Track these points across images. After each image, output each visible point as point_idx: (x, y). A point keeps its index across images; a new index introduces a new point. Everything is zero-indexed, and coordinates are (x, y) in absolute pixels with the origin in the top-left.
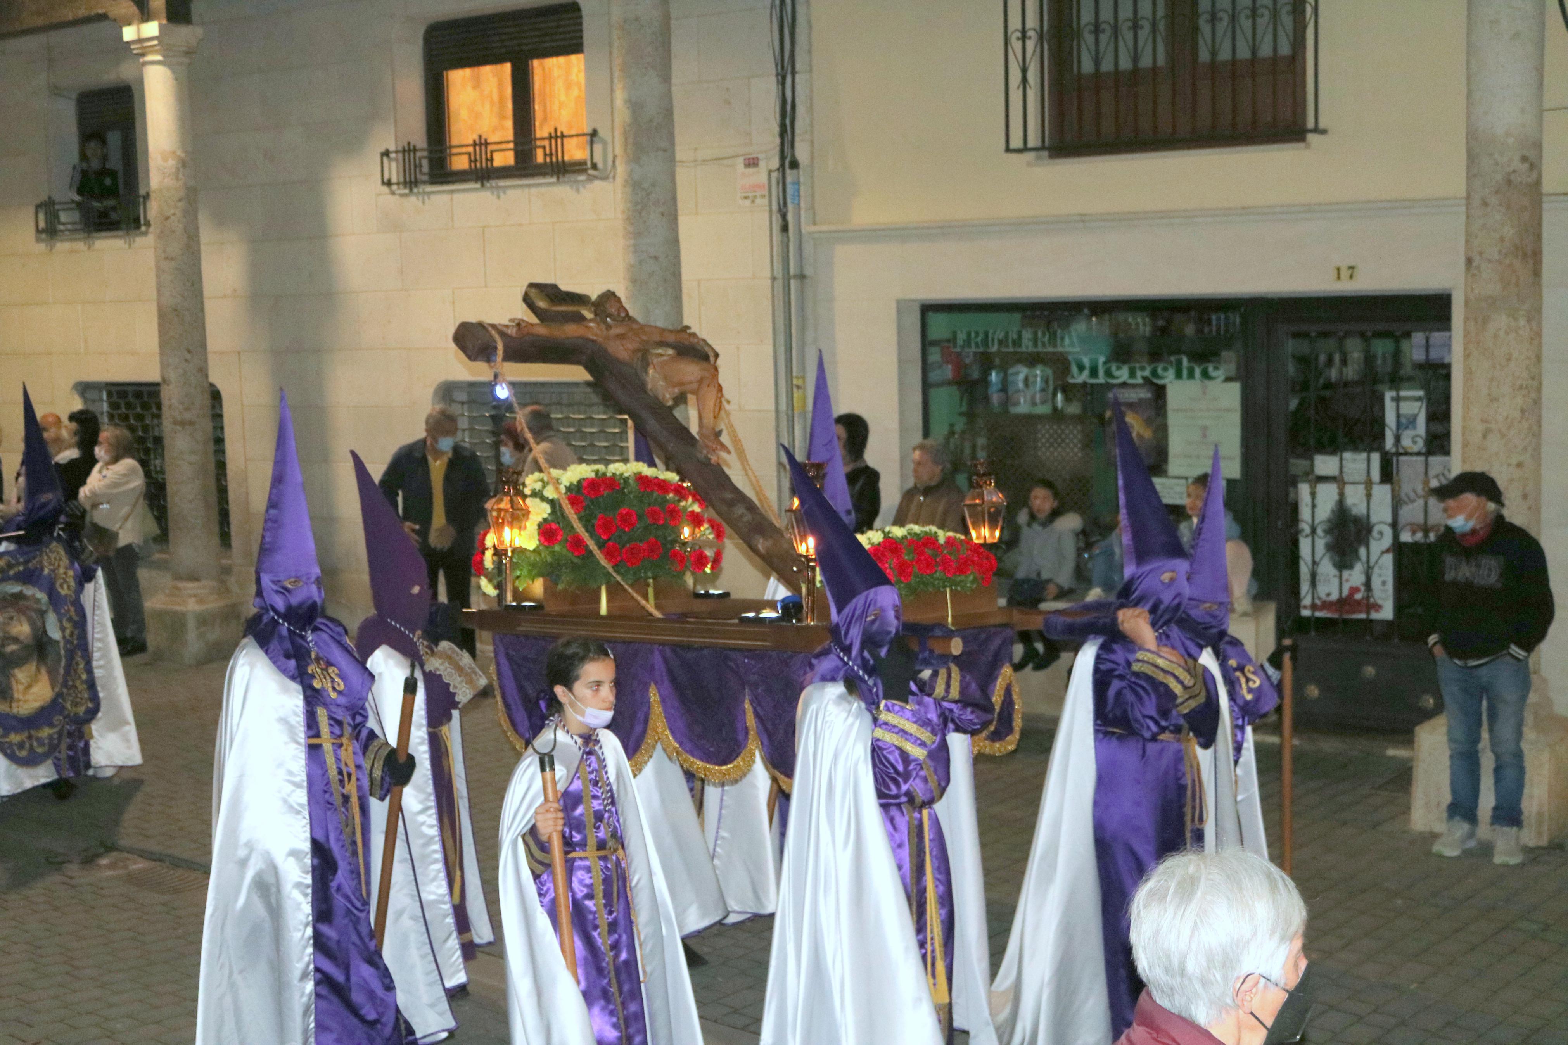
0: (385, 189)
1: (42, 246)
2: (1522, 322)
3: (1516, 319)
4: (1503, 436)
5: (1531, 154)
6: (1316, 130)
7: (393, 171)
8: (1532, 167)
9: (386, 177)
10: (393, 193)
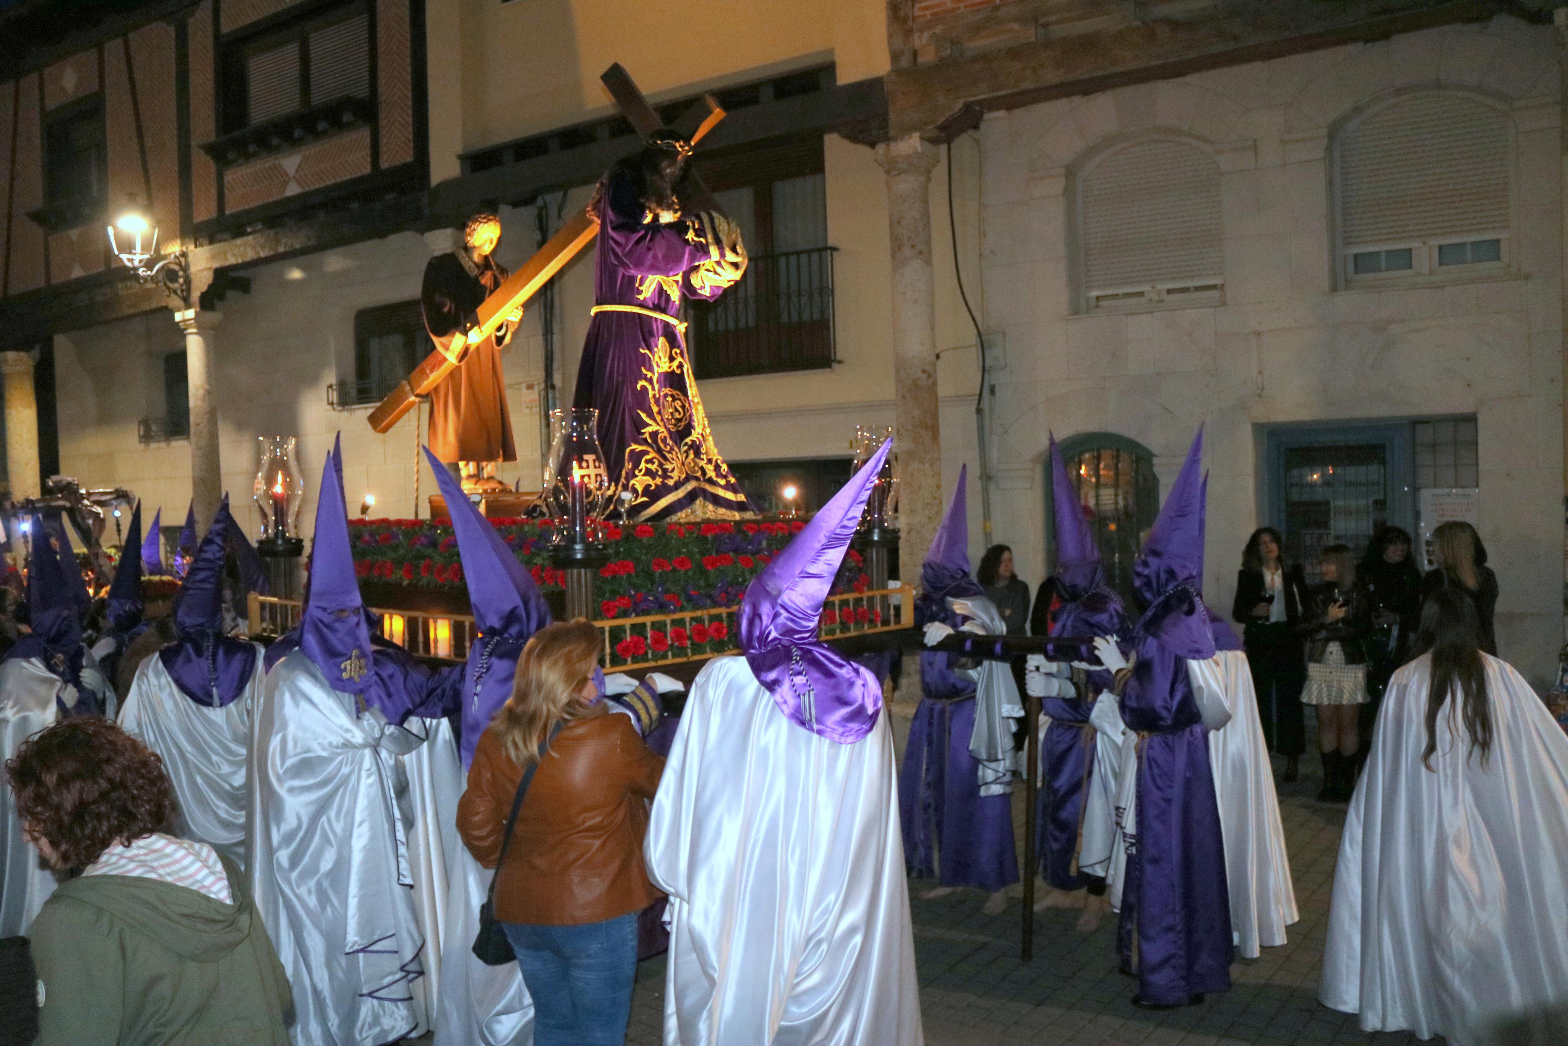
0: (330, 407)
1: (142, 446)
2: (927, 466)
3: (923, 464)
4: (919, 533)
5: (929, 368)
6: (835, 361)
7: (334, 396)
8: (929, 376)
9: (330, 400)
10: (334, 409)
